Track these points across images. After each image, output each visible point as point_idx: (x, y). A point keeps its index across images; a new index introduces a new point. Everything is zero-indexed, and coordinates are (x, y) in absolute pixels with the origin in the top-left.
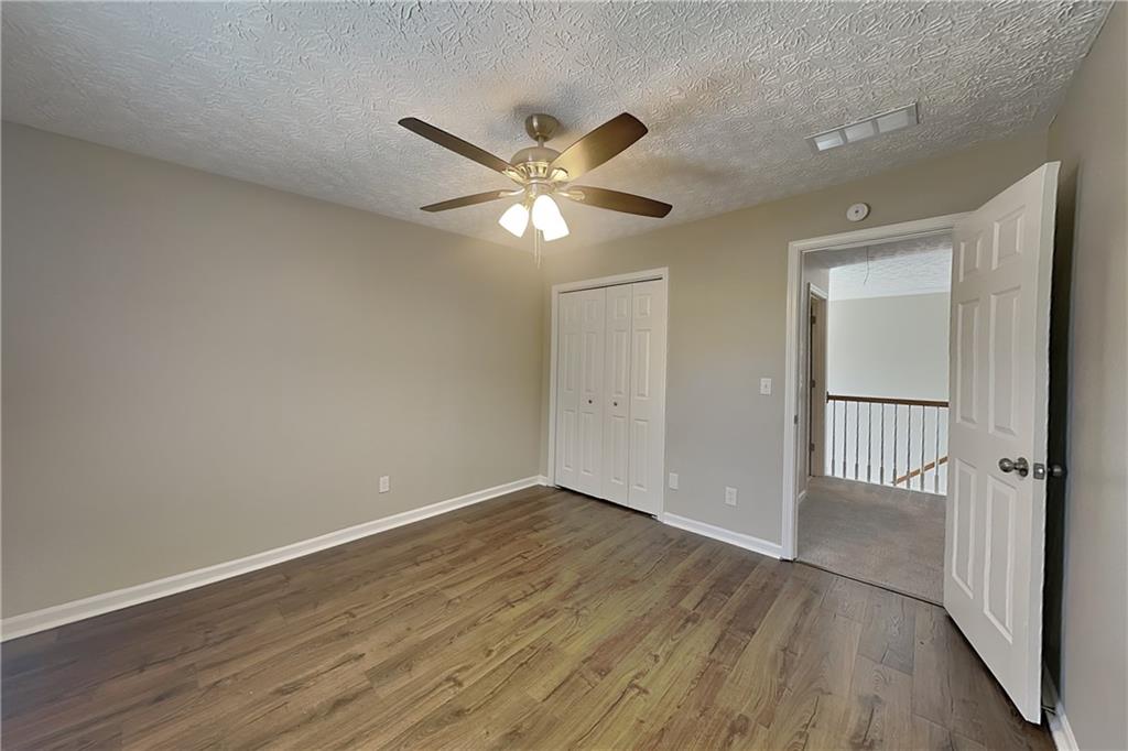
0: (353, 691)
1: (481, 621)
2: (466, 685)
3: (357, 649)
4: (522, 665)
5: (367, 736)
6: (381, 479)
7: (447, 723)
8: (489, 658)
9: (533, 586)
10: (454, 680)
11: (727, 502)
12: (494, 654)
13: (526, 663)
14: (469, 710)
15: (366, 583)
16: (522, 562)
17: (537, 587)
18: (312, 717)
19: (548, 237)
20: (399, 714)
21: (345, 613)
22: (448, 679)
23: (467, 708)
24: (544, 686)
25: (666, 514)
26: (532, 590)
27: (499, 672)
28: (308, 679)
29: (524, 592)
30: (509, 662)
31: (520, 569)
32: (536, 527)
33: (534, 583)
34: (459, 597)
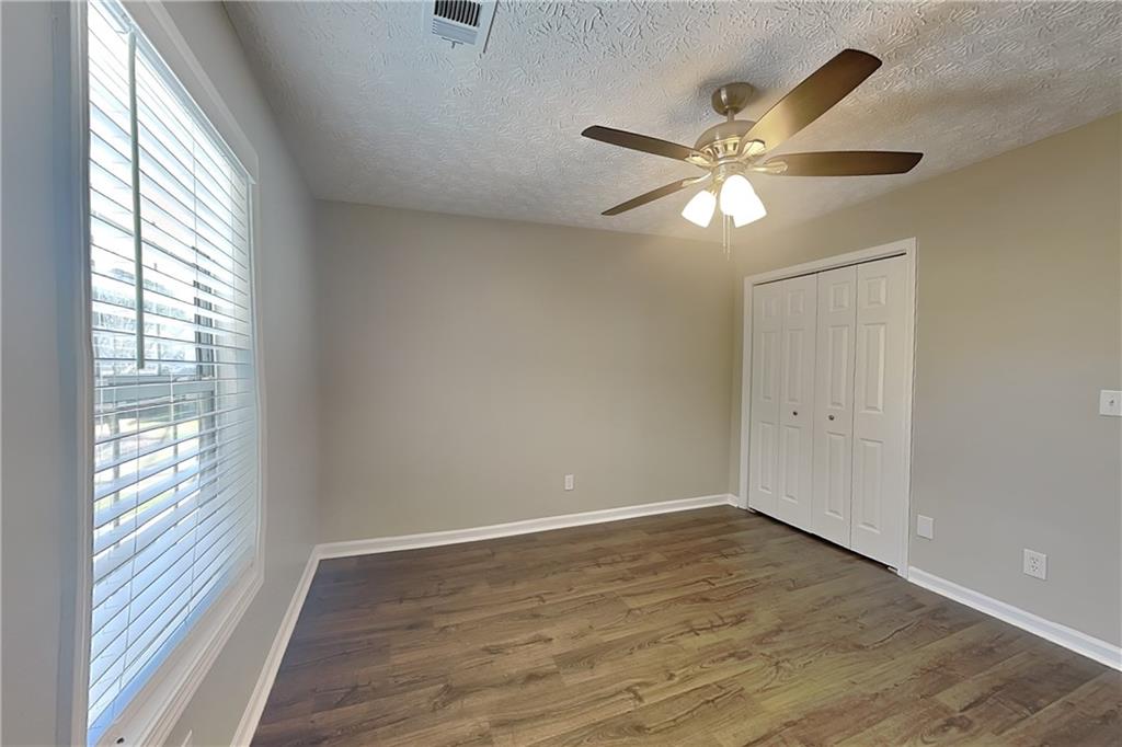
0: (543, 670)
1: (662, 640)
2: (647, 702)
3: (546, 632)
4: (708, 702)
5: (554, 716)
6: (567, 477)
7: (626, 734)
8: (671, 682)
9: (721, 618)
10: (635, 692)
11: (1027, 570)
12: (677, 679)
13: (713, 701)
14: (649, 729)
15: (554, 573)
16: (707, 588)
17: (726, 621)
18: (510, 682)
19: (738, 224)
20: (583, 706)
21: (537, 596)
22: (629, 689)
23: (648, 726)
24: (735, 735)
25: (911, 568)
26: (720, 622)
27: (683, 700)
28: (508, 646)
29: (711, 622)
30: (693, 695)
31: (705, 596)
32: (725, 551)
33: (723, 615)
34: (639, 609)
